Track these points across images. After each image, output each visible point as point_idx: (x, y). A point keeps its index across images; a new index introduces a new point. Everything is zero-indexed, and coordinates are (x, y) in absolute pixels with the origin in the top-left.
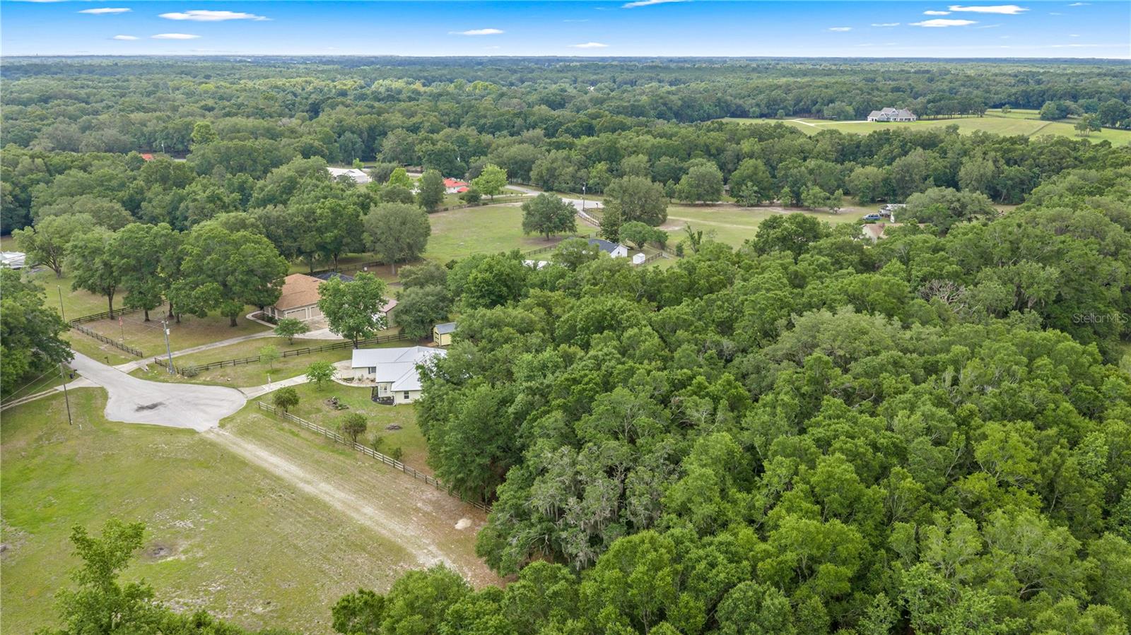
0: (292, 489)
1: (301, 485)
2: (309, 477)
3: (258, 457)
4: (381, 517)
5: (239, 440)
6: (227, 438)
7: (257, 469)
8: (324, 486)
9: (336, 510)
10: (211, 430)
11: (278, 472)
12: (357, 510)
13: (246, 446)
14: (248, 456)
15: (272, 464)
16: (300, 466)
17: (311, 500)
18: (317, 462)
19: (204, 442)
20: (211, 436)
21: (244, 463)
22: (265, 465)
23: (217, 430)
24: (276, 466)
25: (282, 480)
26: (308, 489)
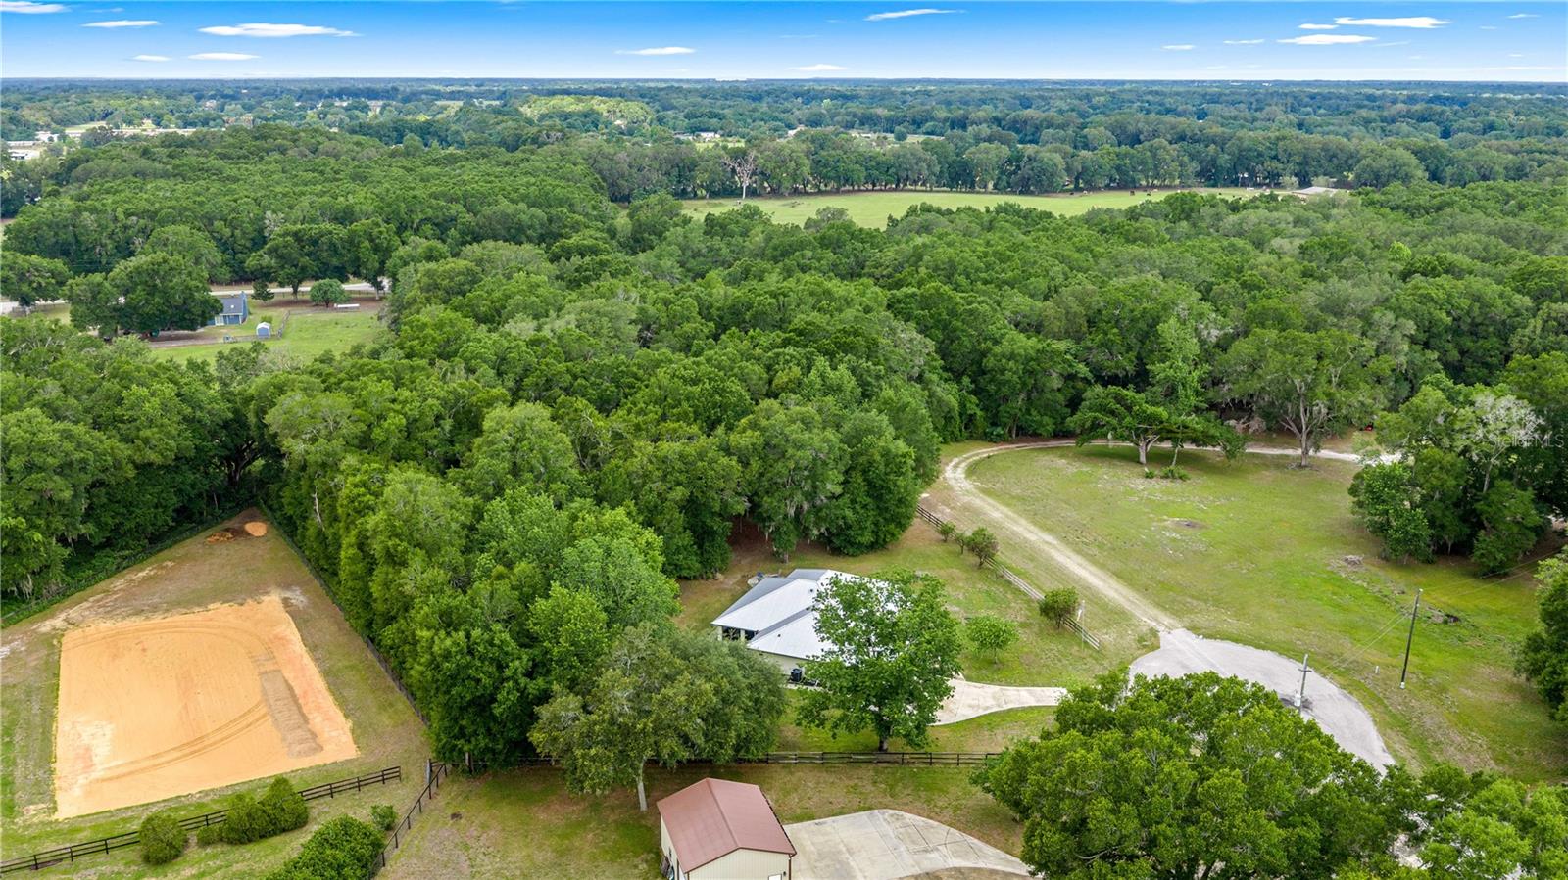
0: (1065, 540)
1: (1055, 542)
2: (1046, 548)
3: (1102, 580)
4: (987, 509)
5: (1127, 606)
6: (1147, 615)
7: (1102, 566)
8: (1032, 538)
9: (1027, 519)
10: (1170, 629)
11: (1079, 559)
12: (1007, 516)
13: (1116, 596)
14: (1114, 583)
15: (1084, 568)
16: (1052, 558)
17: (1050, 530)
18: (1032, 560)
19: (1176, 613)
20: (1167, 620)
21: (1118, 575)
22: (1093, 569)
23: (1161, 628)
24: (1080, 565)
25: (1074, 550)
26: (1049, 538)
